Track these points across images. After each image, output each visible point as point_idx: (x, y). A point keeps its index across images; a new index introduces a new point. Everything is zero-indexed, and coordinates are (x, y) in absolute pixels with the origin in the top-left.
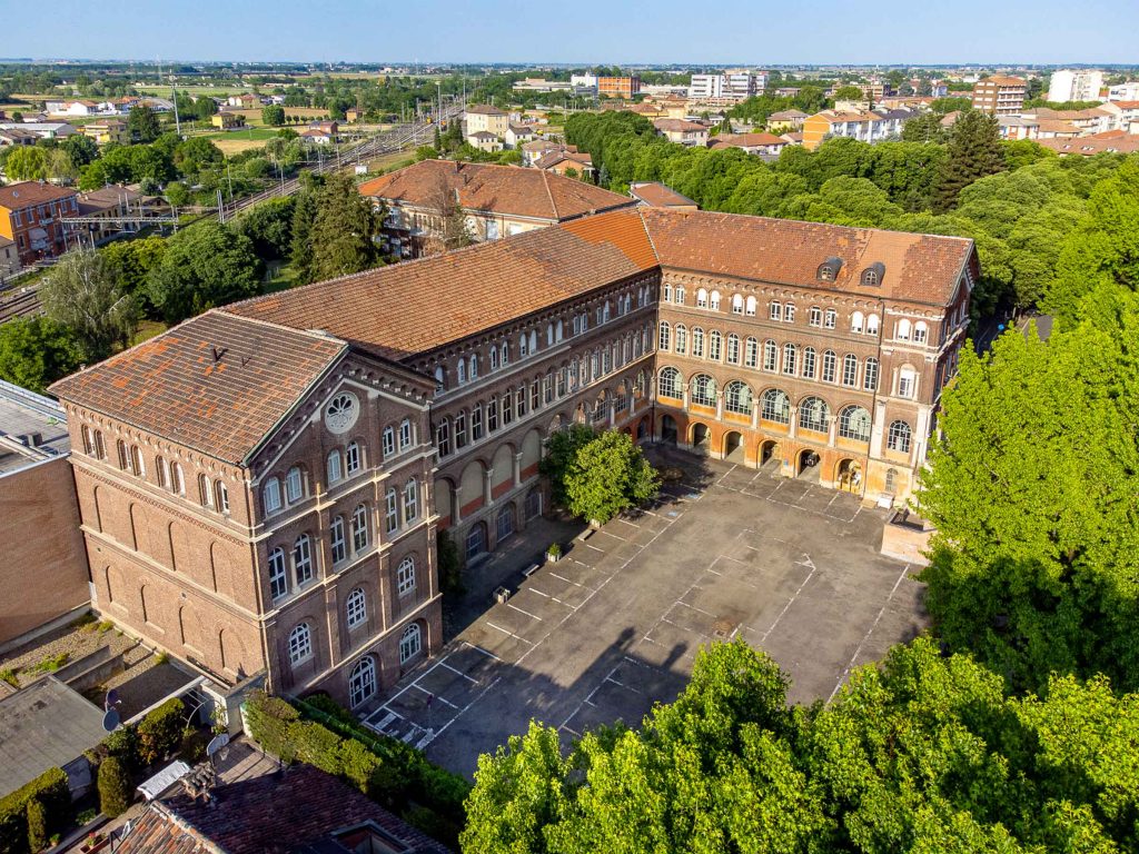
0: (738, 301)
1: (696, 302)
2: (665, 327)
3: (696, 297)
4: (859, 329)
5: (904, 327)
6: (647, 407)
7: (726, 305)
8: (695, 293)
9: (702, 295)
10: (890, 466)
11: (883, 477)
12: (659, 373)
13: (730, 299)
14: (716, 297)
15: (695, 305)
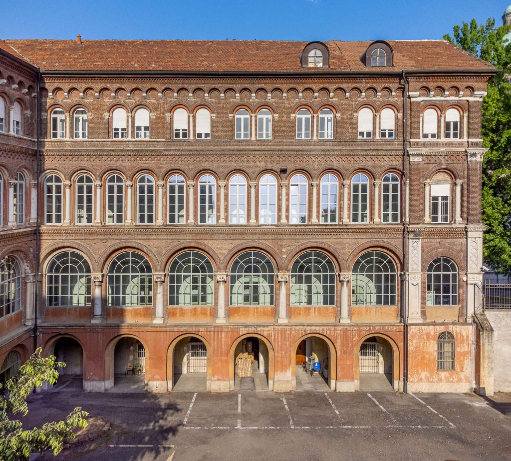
0: (180, 120)
1: (108, 129)
2: (54, 184)
3: (109, 122)
4: (369, 134)
5: (429, 121)
6: (23, 329)
7: (160, 126)
8: (106, 116)
9: (120, 119)
10: (441, 329)
11: (433, 347)
12: (45, 266)
13: (168, 115)
14: (143, 118)
15: (108, 135)
